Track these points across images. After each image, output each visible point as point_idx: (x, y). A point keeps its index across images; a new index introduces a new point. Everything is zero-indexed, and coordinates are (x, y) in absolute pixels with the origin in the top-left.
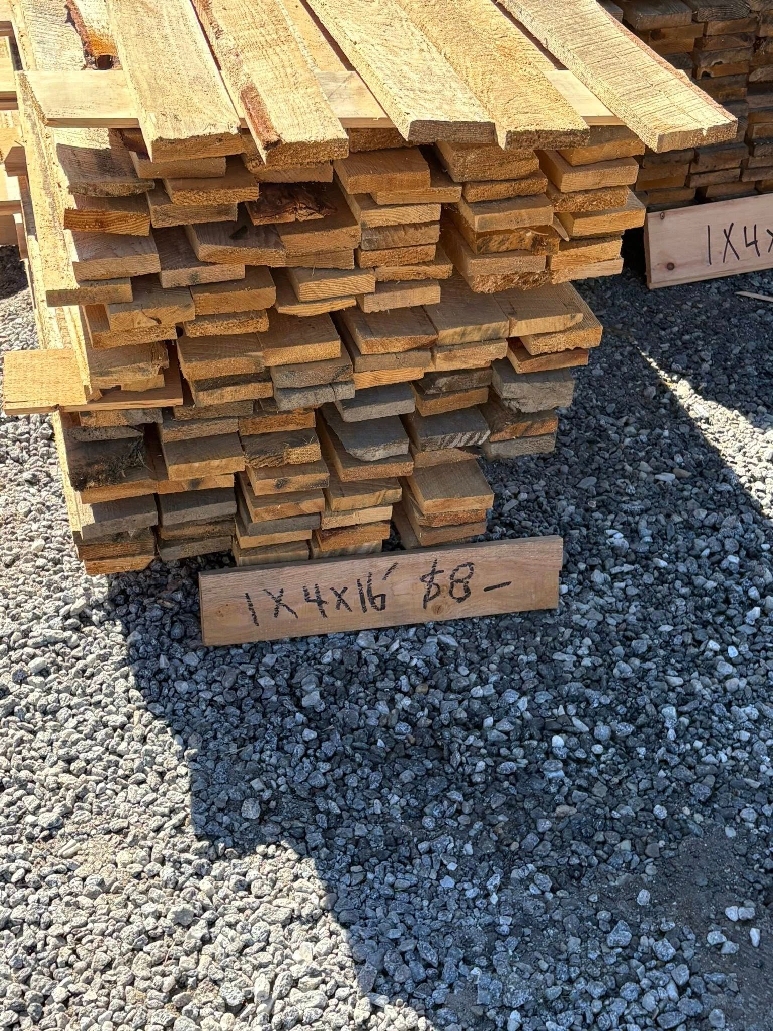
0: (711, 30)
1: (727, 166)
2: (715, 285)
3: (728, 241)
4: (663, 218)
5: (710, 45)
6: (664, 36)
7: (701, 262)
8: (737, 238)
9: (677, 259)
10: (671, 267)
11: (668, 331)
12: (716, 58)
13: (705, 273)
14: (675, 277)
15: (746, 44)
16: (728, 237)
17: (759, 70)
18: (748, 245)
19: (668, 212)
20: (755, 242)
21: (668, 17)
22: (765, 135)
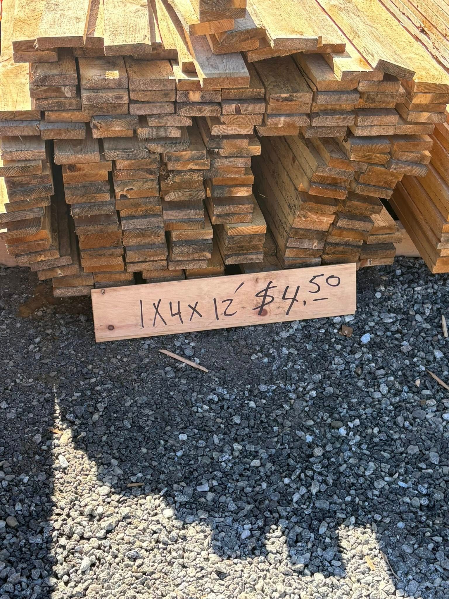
0: (119, 166)
1: (156, 259)
2: (148, 342)
3: (157, 312)
4: (103, 293)
5: (121, 176)
6: (80, 169)
7: (136, 325)
8: (164, 309)
9: (115, 323)
10: (111, 328)
11: (87, 381)
12: (126, 186)
13: (139, 333)
14: (115, 336)
15: (151, 176)
16: (157, 309)
17: (172, 194)
18: (173, 315)
19: (107, 289)
20: (179, 313)
21: (80, 156)
22: (183, 238)
